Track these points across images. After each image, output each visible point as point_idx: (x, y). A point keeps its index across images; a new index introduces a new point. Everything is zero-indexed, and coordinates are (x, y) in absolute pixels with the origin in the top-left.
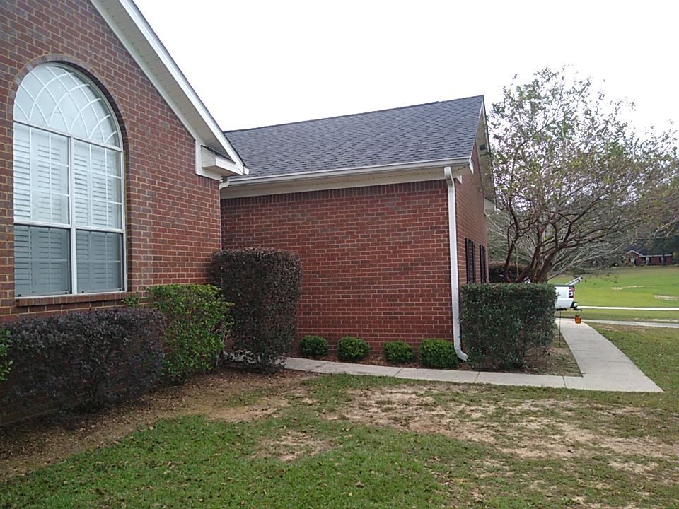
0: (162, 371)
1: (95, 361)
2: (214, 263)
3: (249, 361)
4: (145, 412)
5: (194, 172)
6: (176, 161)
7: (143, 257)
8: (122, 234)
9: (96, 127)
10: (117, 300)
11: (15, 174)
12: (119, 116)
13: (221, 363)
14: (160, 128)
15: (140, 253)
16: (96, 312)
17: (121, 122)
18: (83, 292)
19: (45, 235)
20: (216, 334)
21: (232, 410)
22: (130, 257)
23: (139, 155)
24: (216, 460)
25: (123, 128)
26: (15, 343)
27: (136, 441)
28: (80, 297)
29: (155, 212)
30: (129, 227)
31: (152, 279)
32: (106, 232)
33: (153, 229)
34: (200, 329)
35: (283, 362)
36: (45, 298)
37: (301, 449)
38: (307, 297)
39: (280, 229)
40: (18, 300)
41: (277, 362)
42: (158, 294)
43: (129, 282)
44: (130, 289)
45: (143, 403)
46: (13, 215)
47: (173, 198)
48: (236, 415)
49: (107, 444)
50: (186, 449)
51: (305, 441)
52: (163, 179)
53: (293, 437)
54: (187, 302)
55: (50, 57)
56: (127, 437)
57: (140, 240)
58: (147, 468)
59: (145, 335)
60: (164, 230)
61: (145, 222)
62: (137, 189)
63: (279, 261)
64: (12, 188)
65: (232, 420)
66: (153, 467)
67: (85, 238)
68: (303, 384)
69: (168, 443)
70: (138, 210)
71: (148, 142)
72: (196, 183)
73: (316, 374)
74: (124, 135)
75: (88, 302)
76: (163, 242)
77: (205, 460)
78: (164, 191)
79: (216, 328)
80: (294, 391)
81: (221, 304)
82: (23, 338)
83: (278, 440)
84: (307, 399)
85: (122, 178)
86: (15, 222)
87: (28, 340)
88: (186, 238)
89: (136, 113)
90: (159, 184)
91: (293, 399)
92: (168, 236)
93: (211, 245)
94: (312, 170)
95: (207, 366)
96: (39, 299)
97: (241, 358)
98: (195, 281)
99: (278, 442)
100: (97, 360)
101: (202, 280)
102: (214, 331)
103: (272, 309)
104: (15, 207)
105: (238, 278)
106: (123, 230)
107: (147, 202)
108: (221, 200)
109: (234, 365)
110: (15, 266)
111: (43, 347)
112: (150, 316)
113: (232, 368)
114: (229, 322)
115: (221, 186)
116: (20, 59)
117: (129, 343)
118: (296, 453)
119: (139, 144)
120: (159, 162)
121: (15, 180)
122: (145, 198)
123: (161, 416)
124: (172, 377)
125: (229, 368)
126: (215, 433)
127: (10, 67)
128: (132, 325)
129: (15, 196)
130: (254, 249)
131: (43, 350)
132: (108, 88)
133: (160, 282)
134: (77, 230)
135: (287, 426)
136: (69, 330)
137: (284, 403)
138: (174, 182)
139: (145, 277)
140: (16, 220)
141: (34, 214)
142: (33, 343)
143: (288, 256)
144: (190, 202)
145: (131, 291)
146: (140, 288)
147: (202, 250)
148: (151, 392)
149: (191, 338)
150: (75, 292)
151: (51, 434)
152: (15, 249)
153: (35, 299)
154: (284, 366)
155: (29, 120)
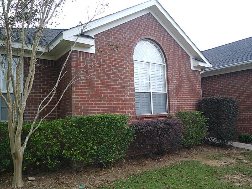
0: (182, 143)
1: (160, 137)
2: (199, 103)
3: (217, 142)
4: (177, 157)
5: (190, 69)
6: (183, 66)
7: (174, 101)
8: (166, 93)
9: (157, 58)
10: (165, 116)
11: (135, 77)
12: (164, 53)
13: (204, 142)
14: (178, 55)
15: (172, 100)
16: (160, 120)
17: (165, 55)
18: (155, 113)
19: (143, 95)
20: (202, 130)
21: (211, 161)
22: (169, 101)
23: (171, 65)
24: (207, 179)
25: (165, 57)
26: (137, 129)
27: (176, 167)
28: (154, 115)
29: (177, 85)
30: (168, 91)
31: (177, 109)
32: (161, 93)
33: (177, 91)
34: (196, 128)
35: (231, 144)
36: (144, 115)
37: (245, 182)
38: (241, 116)
39: (227, 88)
40: (137, 116)
41: (229, 143)
42: (179, 114)
43: (169, 110)
44: (169, 113)
45: (176, 154)
46: (134, 89)
47: (183, 79)
48: (213, 163)
49: (166, 167)
50: (194, 173)
51: (246, 179)
52: (179, 73)
53: (240, 176)
54: (190, 117)
55: (143, 38)
56: (172, 165)
57: (172, 95)
58: (181, 178)
59: (176, 129)
60: (180, 91)
61: (174, 89)
62: (170, 77)
63: (228, 101)
64: (134, 81)
65: (211, 165)
66: (182, 178)
67: (155, 95)
68: (242, 154)
69: (187, 170)
70: (171, 85)
71: (174, 60)
72: (191, 73)
73: (248, 150)
74: (166, 59)
75: (157, 117)
76: (180, 95)
77: (202, 179)
78: (180, 77)
79: (202, 128)
80: (238, 156)
81: (204, 119)
82: (139, 128)
83: (232, 176)
84: (245, 161)
85: (166, 74)
86: (135, 91)
87: (140, 129)
88: (188, 94)
89: (169, 51)
90: (178, 75)
91: (238, 160)
92: (182, 93)
93: (198, 96)
94: (241, 62)
95: (199, 142)
96: (142, 116)
97: (213, 140)
98: (192, 109)
99: (233, 177)
100: (161, 137)
101: (195, 109)
102: (201, 129)
103: (226, 121)
104: (135, 87)
105: (210, 108)
106: (166, 92)
107: (174, 82)
108: (201, 78)
109: (210, 143)
110: (136, 105)
111: (145, 131)
112: (177, 122)
113: (209, 144)
114: (207, 126)
115: (201, 73)
116: (134, 40)
117: (170, 131)
118: (242, 183)
119: (171, 61)
120: (178, 67)
121: (135, 78)
122: (173, 80)
123: (183, 159)
124: (186, 145)
125: (208, 144)
126: (205, 169)
127: (132, 43)
128: (171, 125)
129: (135, 83)
130: (216, 97)
131: (144, 132)
132: (160, 44)
133: (179, 110)
134: (152, 93)
135: (236, 171)
136: (152, 126)
137: (234, 161)
138: (183, 73)
139: (174, 108)
140: (136, 91)
141: (140, 88)
142: (142, 130)
143: (232, 99)
144: (189, 80)
145: (170, 113)
146: (173, 112)
147: (194, 98)
148: (179, 150)
149: (192, 131)
150: (153, 114)
151: (148, 160)
152: (135, 100)
153: (141, 116)
154: (232, 145)
155: (138, 59)
